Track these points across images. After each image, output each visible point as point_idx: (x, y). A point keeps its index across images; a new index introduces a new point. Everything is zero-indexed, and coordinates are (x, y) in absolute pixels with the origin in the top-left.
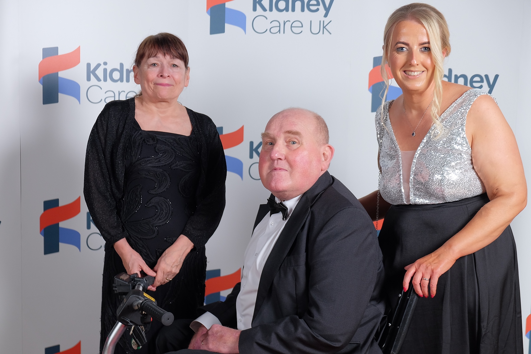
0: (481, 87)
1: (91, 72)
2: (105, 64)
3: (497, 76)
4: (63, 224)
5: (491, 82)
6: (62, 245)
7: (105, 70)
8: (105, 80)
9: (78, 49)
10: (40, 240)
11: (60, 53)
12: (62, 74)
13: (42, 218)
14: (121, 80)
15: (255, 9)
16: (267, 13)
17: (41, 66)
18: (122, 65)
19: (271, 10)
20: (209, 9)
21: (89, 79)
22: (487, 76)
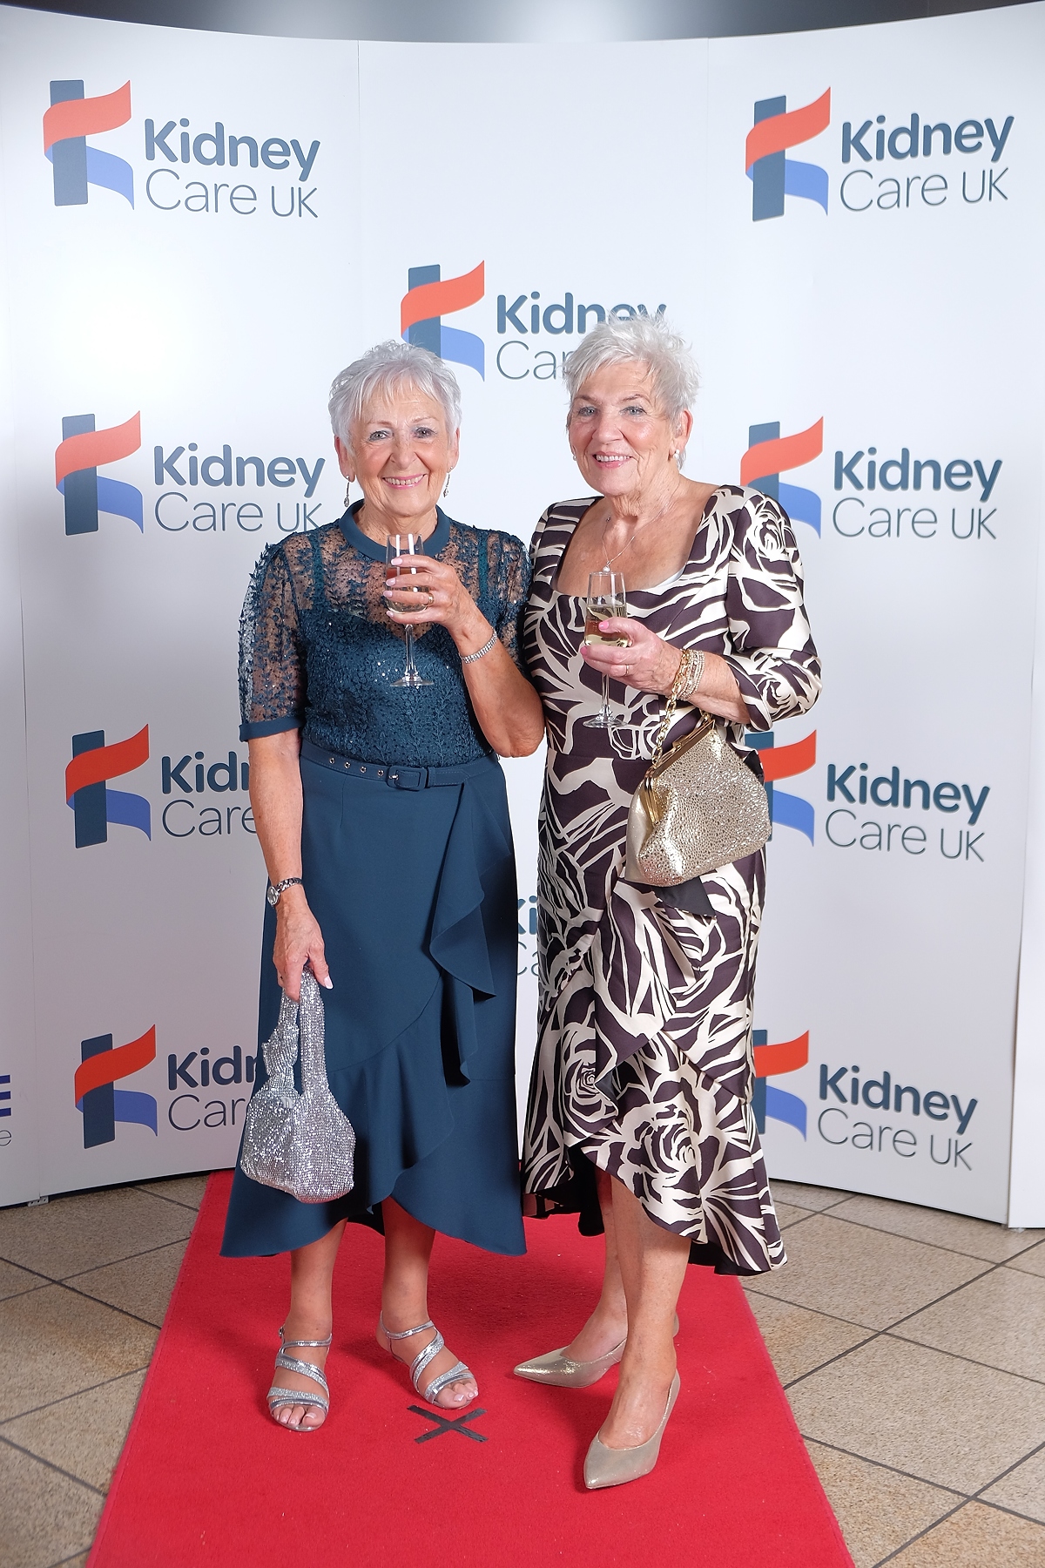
0: (968, 485)
1: (163, 466)
2: (193, 447)
3: (998, 464)
4: (112, 784)
5: (988, 476)
6: (112, 828)
7: (193, 460)
8: (194, 481)
9: (136, 419)
10: (68, 817)
11: (100, 426)
12: (103, 471)
13: (70, 771)
14: (227, 480)
15: (502, 329)
16: (528, 337)
17: (60, 453)
18: (227, 449)
19: (535, 329)
20: (407, 331)
21: (159, 480)
22: (978, 463)
